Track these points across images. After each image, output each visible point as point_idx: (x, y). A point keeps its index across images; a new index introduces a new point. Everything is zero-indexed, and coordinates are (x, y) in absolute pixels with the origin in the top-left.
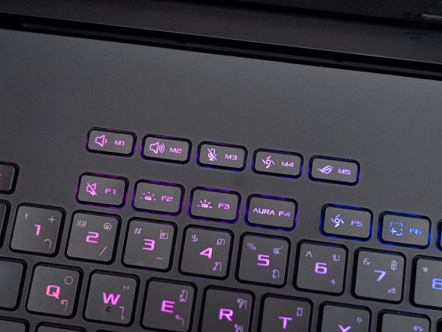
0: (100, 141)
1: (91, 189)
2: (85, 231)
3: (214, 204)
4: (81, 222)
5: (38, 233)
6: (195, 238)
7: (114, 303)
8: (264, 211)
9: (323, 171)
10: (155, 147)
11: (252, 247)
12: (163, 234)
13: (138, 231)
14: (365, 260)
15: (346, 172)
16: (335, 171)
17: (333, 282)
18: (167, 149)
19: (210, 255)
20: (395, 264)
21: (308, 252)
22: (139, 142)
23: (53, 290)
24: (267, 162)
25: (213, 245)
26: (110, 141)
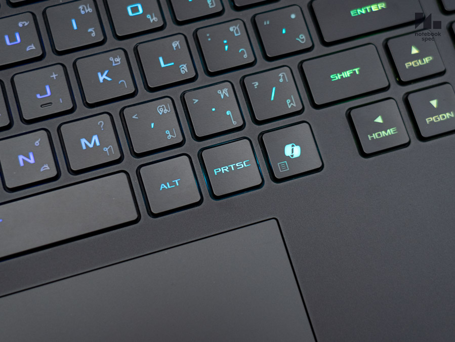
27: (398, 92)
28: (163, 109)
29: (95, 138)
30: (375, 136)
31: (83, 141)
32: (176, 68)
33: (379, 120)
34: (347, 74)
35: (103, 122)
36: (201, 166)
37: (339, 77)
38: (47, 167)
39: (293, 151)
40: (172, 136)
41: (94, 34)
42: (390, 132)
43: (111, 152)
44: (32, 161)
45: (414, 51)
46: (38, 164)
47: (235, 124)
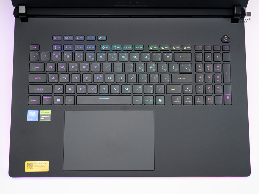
0: (55, 38)
1: (55, 48)
2: (55, 56)
3: (79, 47)
4: (54, 54)
5: (46, 57)
6: (77, 54)
7: (63, 68)
8: (89, 47)
9: (100, 38)
10: (66, 38)
11: (88, 54)
12: (70, 54)
13: (65, 54)
14: (110, 54)
15: (104, 38)
16: (102, 38)
17: (104, 59)
18: (69, 38)
19: (80, 57)
20: (115, 54)
21: (98, 54)
22: (63, 37)
23: (51, 67)
24: (89, 38)
25: (80, 55)
26: (57, 38)
27: (182, 95)
28: (140, 87)
29: (127, 89)
30: (175, 102)
31: (125, 89)
32: (144, 80)
33: (177, 99)
34: (174, 89)
35: (129, 86)
36: (144, 99)
37: (172, 89)
38: (118, 91)
39: (160, 100)
40: (140, 92)
41: (132, 70)
42: (178, 102)
43: (129, 92)
44: (116, 90)
45: (188, 88)
46: (117, 91)
47: (152, 93)
